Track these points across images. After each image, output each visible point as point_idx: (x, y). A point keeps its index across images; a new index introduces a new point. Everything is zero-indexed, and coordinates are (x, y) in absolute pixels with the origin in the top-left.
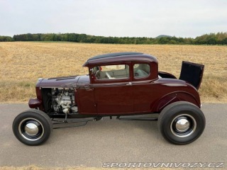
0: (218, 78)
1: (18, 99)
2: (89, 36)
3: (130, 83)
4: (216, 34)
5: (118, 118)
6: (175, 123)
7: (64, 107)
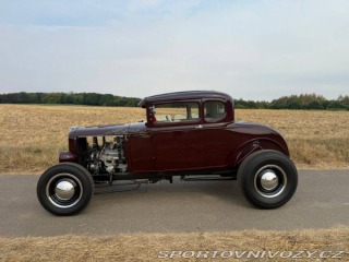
0: (308, 141)
1: (24, 169)
2: (117, 97)
3: (200, 126)
4: (298, 95)
5: (182, 178)
6: (259, 179)
7: (106, 164)
